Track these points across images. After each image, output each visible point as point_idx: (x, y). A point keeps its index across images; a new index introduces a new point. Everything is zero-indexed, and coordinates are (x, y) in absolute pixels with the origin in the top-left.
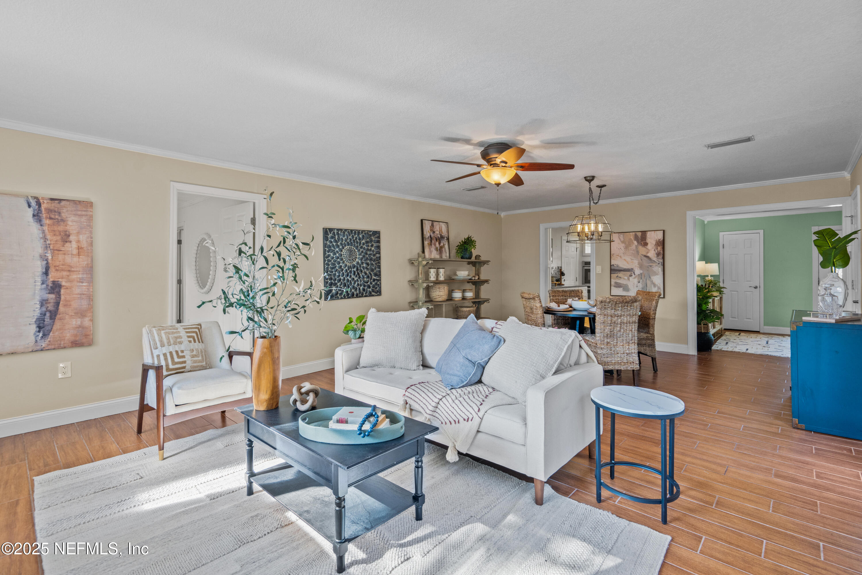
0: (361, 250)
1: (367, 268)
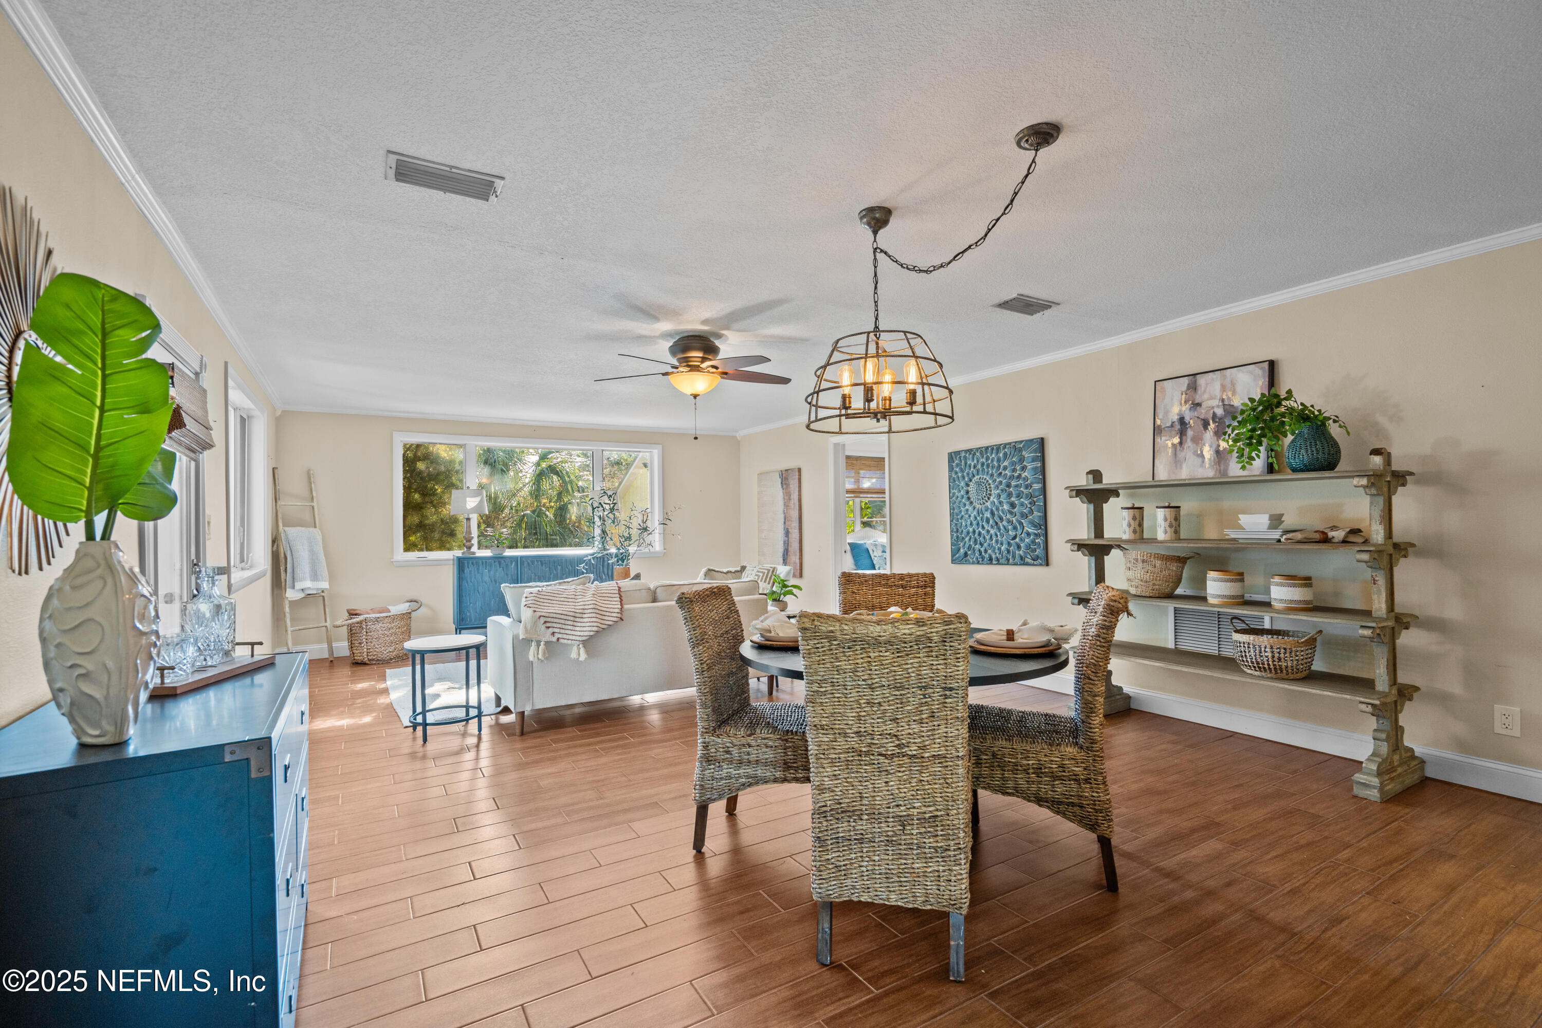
0: (998, 480)
1: (1011, 513)
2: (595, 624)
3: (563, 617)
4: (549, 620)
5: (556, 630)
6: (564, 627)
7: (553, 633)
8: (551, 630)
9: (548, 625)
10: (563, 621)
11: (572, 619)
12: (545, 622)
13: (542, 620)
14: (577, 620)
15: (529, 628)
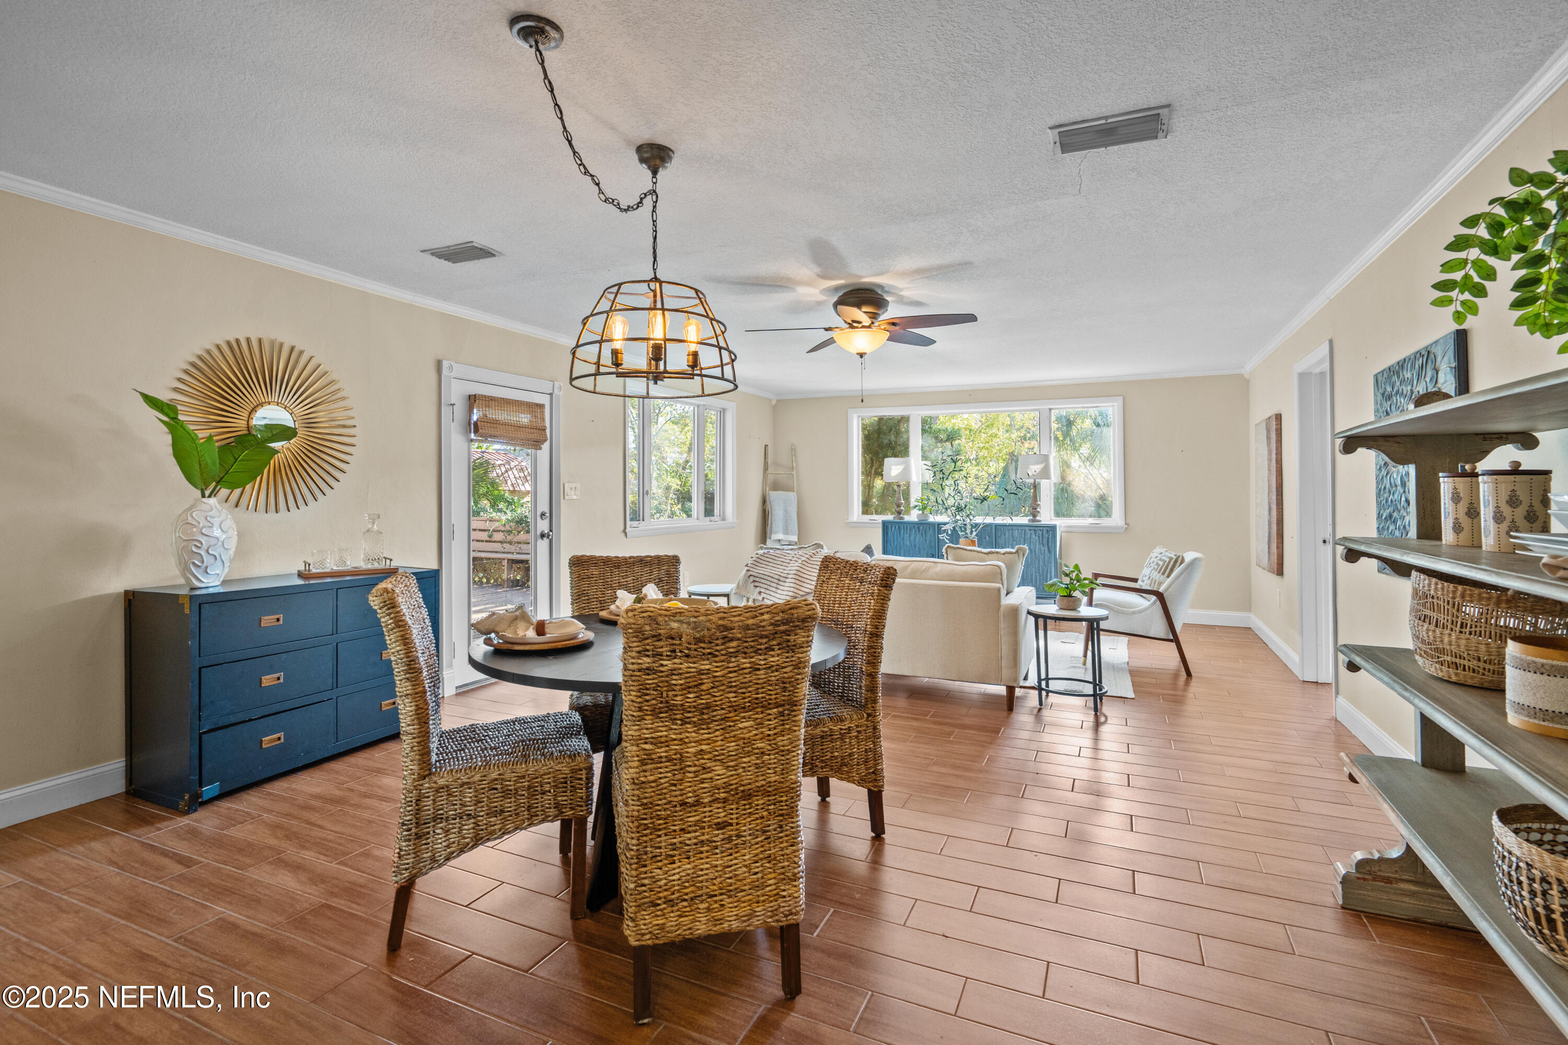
2: (792, 589)
3: (769, 579)
4: (757, 579)
5: (763, 590)
6: (769, 588)
7: (760, 593)
8: (758, 589)
9: (757, 584)
10: (768, 583)
11: (776, 581)
12: (754, 581)
13: (752, 579)
14: (781, 583)
15: (741, 584)
